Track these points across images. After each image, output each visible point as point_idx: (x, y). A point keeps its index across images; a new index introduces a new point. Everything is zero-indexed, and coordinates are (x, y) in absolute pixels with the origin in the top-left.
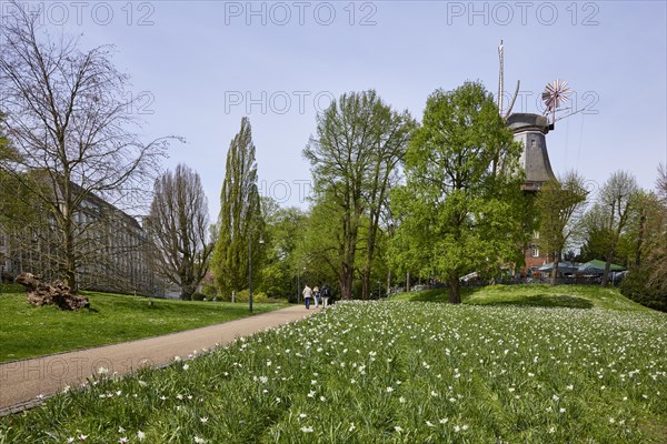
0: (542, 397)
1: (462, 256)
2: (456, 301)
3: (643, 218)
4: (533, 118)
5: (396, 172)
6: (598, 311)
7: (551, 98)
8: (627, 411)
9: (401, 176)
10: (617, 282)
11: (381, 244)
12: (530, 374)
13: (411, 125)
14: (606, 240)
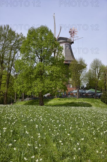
0: (72, 144)
1: (43, 87)
2: (42, 104)
3: (105, 75)
4: (66, 39)
5: (18, 55)
6: (94, 108)
7: (72, 33)
8: (103, 147)
9: (19, 56)
10: (100, 97)
11: (12, 82)
12: (68, 134)
13: (23, 38)
14: (94, 82)
